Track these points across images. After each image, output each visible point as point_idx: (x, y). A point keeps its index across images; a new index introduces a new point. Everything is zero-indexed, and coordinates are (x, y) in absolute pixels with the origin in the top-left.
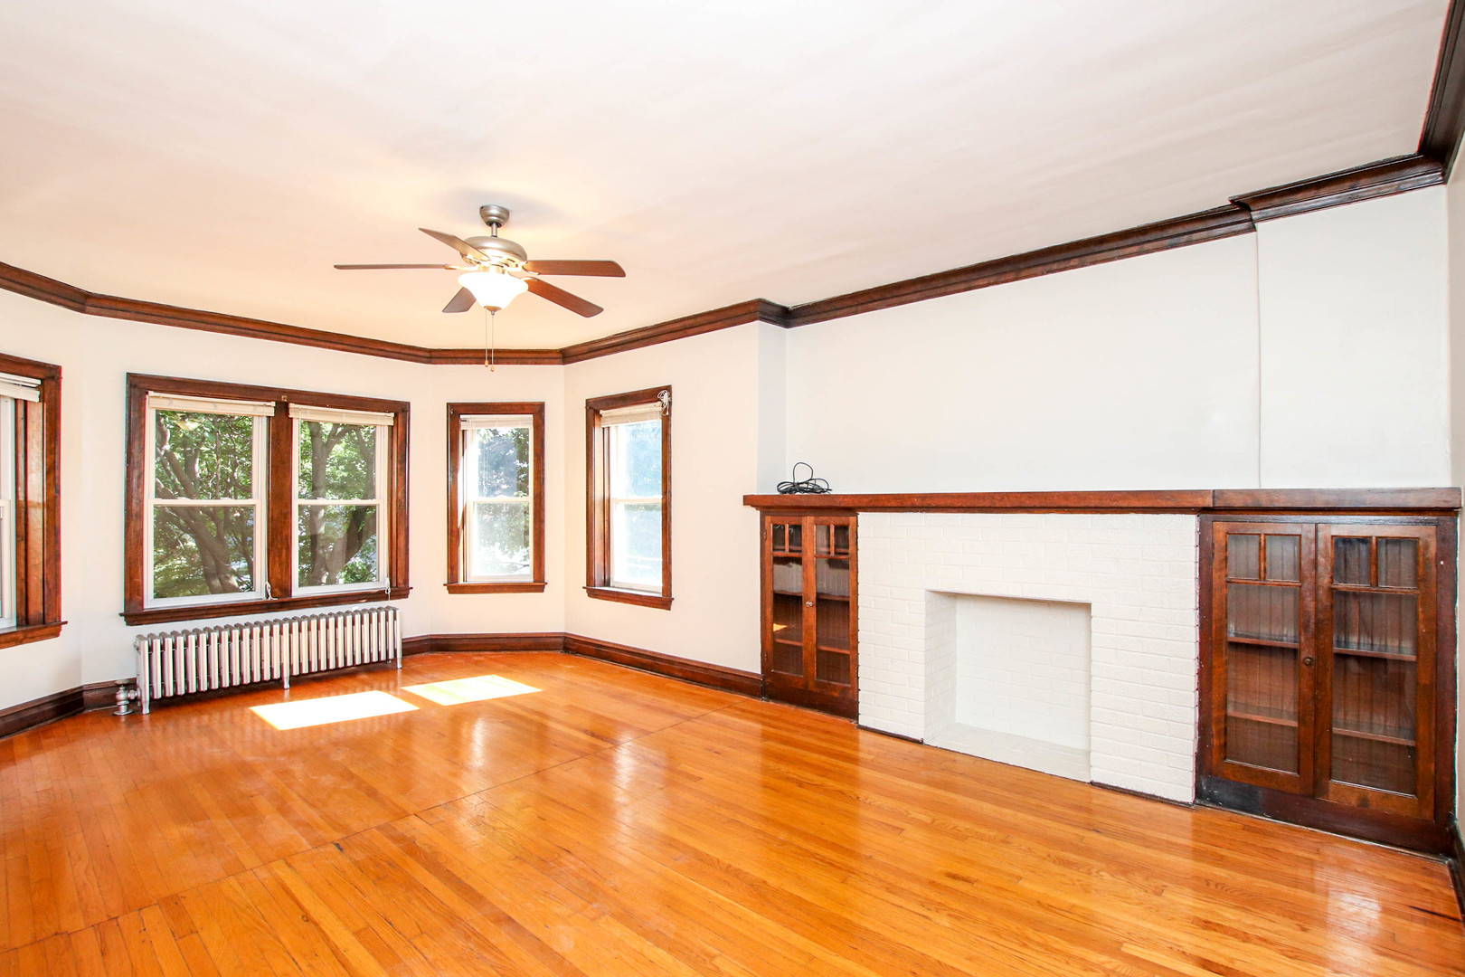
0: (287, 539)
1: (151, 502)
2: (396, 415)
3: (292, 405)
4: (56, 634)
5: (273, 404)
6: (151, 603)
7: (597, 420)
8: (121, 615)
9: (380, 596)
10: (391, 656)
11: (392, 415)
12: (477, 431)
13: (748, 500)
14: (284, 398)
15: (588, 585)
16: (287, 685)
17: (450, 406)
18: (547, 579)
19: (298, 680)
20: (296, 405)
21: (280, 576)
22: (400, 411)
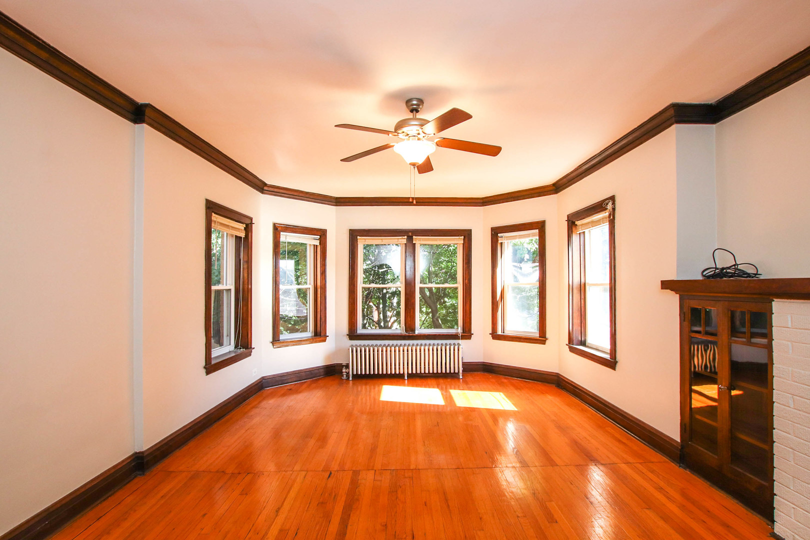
0: (413, 304)
1: (360, 285)
2: (464, 237)
3: (414, 237)
4: (325, 341)
5: (406, 237)
6: (361, 330)
7: (574, 229)
8: (347, 335)
9: (455, 337)
10: (456, 371)
11: (463, 237)
12: (509, 242)
13: (666, 285)
14: (410, 234)
15: (569, 344)
16: (406, 378)
17: (493, 229)
18: (547, 336)
19: (412, 376)
20: (416, 237)
21: (410, 323)
22: (467, 235)
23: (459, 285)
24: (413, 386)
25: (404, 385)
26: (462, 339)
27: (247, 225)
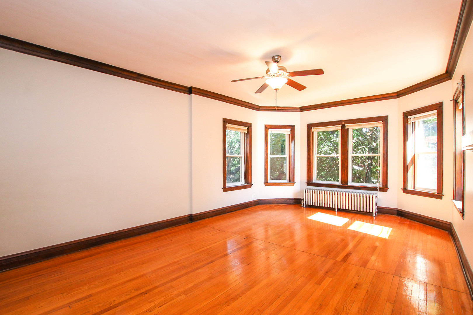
0: (346, 167)
3: (346, 125)
5: (341, 125)
6: (315, 181)
8: (306, 183)
9: (375, 189)
10: (371, 211)
14: (343, 123)
15: (453, 199)
16: (336, 211)
17: (404, 114)
18: (444, 193)
19: (340, 210)
20: (347, 125)
21: (344, 178)
22: (384, 120)
23: (381, 155)
24: (340, 216)
25: (335, 215)
26: (379, 191)
27: (248, 127)
